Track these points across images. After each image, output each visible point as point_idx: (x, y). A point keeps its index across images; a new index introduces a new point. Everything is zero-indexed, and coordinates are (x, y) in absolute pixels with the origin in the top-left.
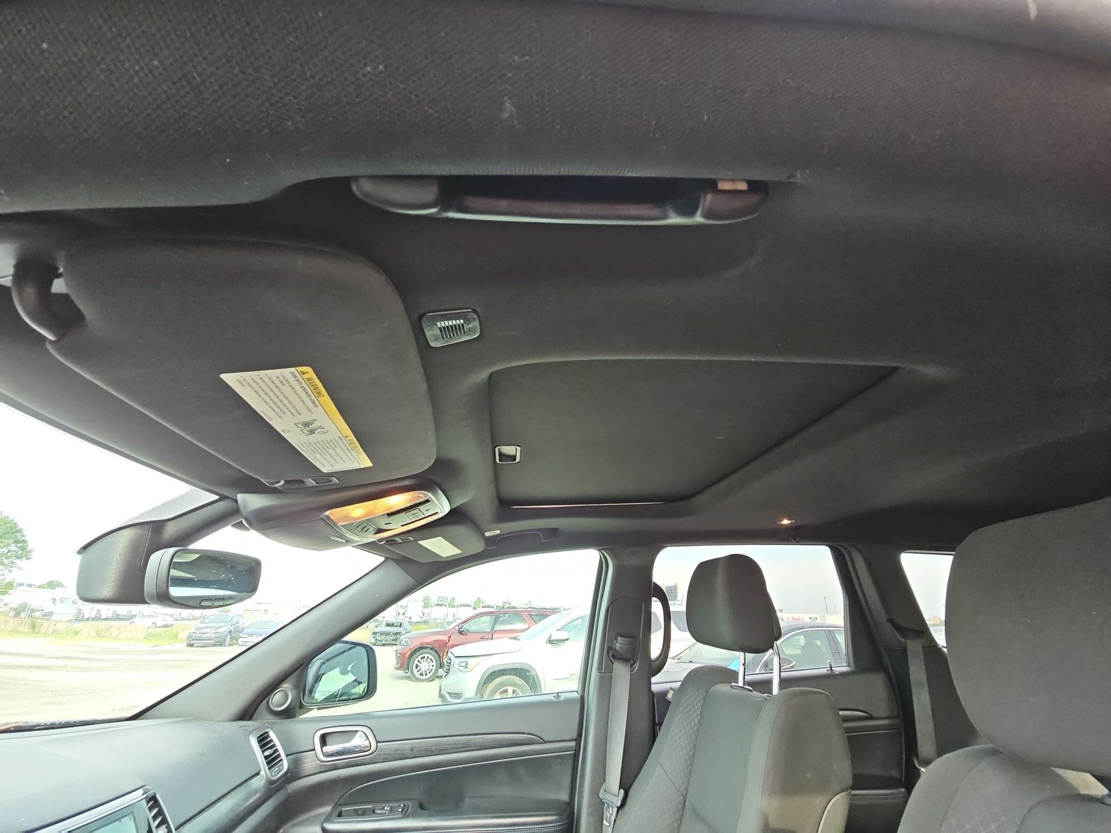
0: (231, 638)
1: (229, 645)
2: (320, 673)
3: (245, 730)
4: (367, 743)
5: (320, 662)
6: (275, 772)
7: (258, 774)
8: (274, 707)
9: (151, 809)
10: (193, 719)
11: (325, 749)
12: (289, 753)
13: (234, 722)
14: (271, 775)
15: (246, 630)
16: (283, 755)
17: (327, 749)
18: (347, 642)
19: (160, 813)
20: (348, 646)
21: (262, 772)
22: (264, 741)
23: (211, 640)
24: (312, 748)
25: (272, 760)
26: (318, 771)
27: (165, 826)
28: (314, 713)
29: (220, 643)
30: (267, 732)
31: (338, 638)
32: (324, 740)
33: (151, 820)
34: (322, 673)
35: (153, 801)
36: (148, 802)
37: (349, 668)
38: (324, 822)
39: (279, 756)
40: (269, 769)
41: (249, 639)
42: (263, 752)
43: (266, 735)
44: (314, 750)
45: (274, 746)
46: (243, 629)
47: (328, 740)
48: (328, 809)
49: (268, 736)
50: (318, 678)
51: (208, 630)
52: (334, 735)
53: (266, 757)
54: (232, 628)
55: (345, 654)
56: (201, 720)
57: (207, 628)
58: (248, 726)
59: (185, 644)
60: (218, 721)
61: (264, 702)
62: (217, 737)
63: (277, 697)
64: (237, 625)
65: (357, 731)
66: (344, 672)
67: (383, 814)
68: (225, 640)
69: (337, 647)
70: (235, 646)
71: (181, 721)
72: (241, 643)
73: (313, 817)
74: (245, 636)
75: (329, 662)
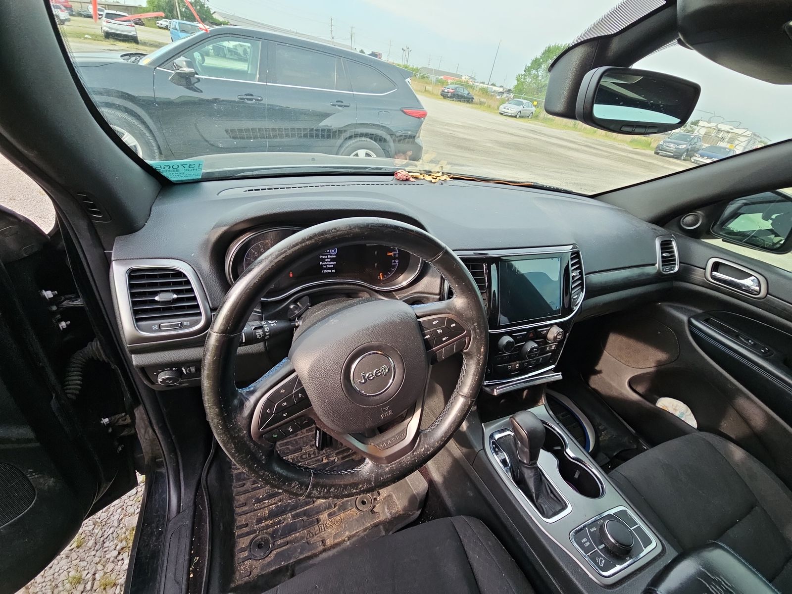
0: (686, 155)
1: (684, 160)
2: (739, 212)
3: (655, 233)
4: (757, 288)
5: (744, 201)
6: (666, 269)
7: (653, 265)
8: (684, 224)
9: (572, 259)
10: (624, 211)
11: (714, 273)
12: (683, 261)
13: (649, 224)
14: (663, 270)
15: (700, 152)
16: (677, 261)
17: (717, 274)
18: (780, 194)
19: (579, 262)
20: (780, 198)
21: (657, 265)
22: (666, 246)
23: (672, 153)
24: (704, 267)
25: (668, 261)
26: (701, 284)
27: (579, 271)
28: (718, 242)
29: (677, 156)
30: (672, 241)
31: (773, 187)
32: (716, 267)
33: (570, 266)
34: (742, 212)
35: (576, 255)
36: (572, 255)
37: (774, 217)
38: (691, 317)
39: (674, 260)
40: (662, 266)
41: (700, 159)
42: (662, 253)
43: (669, 242)
44: (705, 269)
45: (673, 252)
46: (698, 150)
47: (721, 268)
48: (699, 311)
49: (671, 244)
50: (735, 215)
51: (672, 145)
52: (728, 267)
53: (663, 257)
54: (690, 147)
55: (772, 204)
56: (629, 213)
57: (671, 143)
58: (658, 231)
59: (654, 152)
60: (640, 219)
61: (677, 218)
62: (633, 229)
63: (689, 219)
64: (694, 145)
65: (751, 275)
66: (766, 218)
67: (745, 343)
68: (681, 156)
69: (768, 194)
70: (687, 162)
71: (616, 209)
72: (693, 161)
73: (685, 309)
74: (698, 155)
75: (753, 205)
